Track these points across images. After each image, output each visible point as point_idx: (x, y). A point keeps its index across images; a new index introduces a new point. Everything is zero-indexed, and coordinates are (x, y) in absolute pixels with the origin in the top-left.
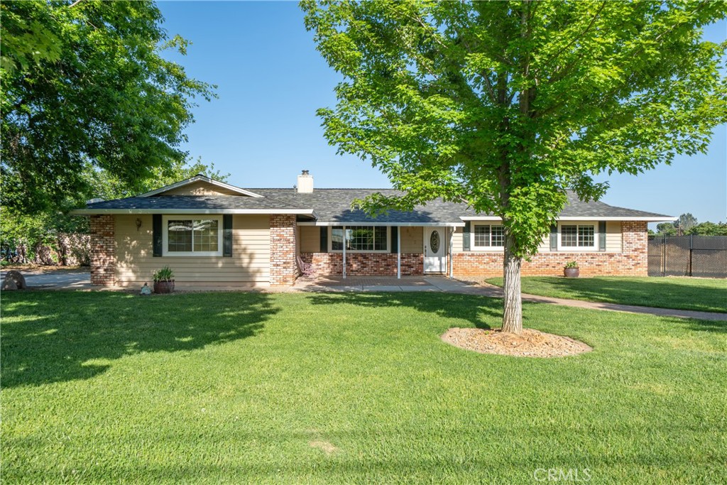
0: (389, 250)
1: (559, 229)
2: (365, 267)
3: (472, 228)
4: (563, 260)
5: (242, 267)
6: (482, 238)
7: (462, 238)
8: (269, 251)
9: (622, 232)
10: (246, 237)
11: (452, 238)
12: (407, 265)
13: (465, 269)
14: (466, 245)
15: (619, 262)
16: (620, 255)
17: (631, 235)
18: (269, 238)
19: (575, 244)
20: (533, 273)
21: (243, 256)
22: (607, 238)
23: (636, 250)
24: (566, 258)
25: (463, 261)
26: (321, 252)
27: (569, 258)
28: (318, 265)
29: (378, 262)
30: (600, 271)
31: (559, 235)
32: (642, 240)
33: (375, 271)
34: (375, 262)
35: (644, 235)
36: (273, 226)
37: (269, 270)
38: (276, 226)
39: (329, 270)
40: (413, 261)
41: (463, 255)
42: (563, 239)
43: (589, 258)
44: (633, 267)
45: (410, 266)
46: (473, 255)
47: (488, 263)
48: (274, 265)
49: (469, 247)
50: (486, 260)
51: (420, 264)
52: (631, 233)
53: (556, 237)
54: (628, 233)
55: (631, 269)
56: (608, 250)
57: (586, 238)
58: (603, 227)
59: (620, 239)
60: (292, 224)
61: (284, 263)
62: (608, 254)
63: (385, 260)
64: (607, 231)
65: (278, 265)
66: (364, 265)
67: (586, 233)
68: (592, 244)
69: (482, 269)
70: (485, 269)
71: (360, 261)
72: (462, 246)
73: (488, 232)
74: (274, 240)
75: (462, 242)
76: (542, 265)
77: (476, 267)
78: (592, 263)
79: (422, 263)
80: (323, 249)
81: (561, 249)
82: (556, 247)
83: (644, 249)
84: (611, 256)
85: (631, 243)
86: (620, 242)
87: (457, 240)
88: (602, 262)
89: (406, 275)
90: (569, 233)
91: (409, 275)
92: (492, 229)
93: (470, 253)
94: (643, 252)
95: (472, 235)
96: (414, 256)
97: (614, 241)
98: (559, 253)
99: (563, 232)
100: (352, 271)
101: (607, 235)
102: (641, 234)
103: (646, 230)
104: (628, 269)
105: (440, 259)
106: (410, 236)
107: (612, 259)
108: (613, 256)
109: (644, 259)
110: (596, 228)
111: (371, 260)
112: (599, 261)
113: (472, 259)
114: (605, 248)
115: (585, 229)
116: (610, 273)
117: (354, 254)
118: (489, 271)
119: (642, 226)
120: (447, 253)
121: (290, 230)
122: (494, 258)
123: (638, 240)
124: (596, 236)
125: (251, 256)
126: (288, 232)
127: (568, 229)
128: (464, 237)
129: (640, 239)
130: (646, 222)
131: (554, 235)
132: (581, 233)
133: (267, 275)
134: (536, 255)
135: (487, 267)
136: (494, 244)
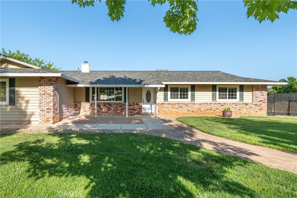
0: (123, 101)
1: (217, 89)
2: (110, 110)
3: (169, 89)
4: (219, 107)
6: (174, 95)
7: (163, 95)
8: (38, 102)
9: (252, 91)
10: (24, 92)
11: (158, 94)
12: (133, 109)
13: (165, 112)
14: (166, 98)
15: (251, 108)
16: (251, 104)
17: (258, 93)
18: (38, 93)
19: (226, 98)
20: (203, 114)
22: (244, 95)
23: (260, 101)
24: (221, 105)
25: (164, 107)
26: (86, 102)
27: (223, 105)
28: (84, 109)
29: (117, 107)
30: (240, 113)
31: (217, 93)
32: (264, 95)
33: (115, 112)
34: (115, 107)
35: (265, 93)
36: (40, 85)
37: (37, 113)
38: (42, 86)
39: (90, 112)
40: (136, 107)
41: (164, 104)
42: (219, 95)
43: (234, 106)
44: (259, 111)
45: (134, 110)
46: (169, 104)
47: (178, 108)
48: (41, 111)
49: (167, 99)
50: (177, 106)
51: (140, 108)
52: (258, 92)
53: (216, 94)
54: (256, 92)
55: (257, 112)
56: (245, 101)
57: (232, 95)
58: (242, 88)
59: (251, 95)
60: (52, 84)
61: (47, 109)
62: (245, 104)
63: (121, 106)
64: (244, 91)
65: (43, 111)
66: (109, 109)
67: (232, 92)
68: (236, 98)
69: (174, 111)
70: (176, 112)
71: (107, 107)
72: (163, 99)
73: (178, 91)
74: (41, 94)
75: (163, 97)
76: (208, 109)
77: (171, 111)
78: (236, 109)
79: (141, 108)
80: (87, 100)
81: (218, 100)
82: (216, 100)
83: (265, 101)
84: (247, 104)
85: (258, 97)
86: (251, 97)
87: (160, 95)
88: (241, 108)
89: (133, 114)
90: (223, 91)
91: (134, 114)
92: (180, 89)
93: (168, 103)
94: (264, 103)
95: (169, 93)
96: (137, 104)
97: (248, 96)
98: (217, 103)
99: (219, 91)
100: (103, 112)
101: (244, 93)
102: (264, 92)
103: (266, 90)
104: (256, 112)
105: (151, 106)
106: (135, 93)
107: (247, 106)
108: (248, 104)
109: (265, 106)
110: (238, 89)
111: (113, 106)
112: (240, 107)
113: (169, 106)
114: (243, 100)
115: (232, 89)
116: (246, 114)
117: (103, 103)
118: (178, 112)
119: (264, 88)
120: (155, 103)
121: (51, 88)
122: (181, 105)
123: (262, 95)
124: (238, 93)
126: (50, 89)
127: (222, 89)
128: (164, 94)
129: (263, 96)
130: (266, 85)
131: (214, 93)
132: (229, 92)
133: (37, 116)
134: (204, 104)
135: (177, 110)
136: (181, 98)
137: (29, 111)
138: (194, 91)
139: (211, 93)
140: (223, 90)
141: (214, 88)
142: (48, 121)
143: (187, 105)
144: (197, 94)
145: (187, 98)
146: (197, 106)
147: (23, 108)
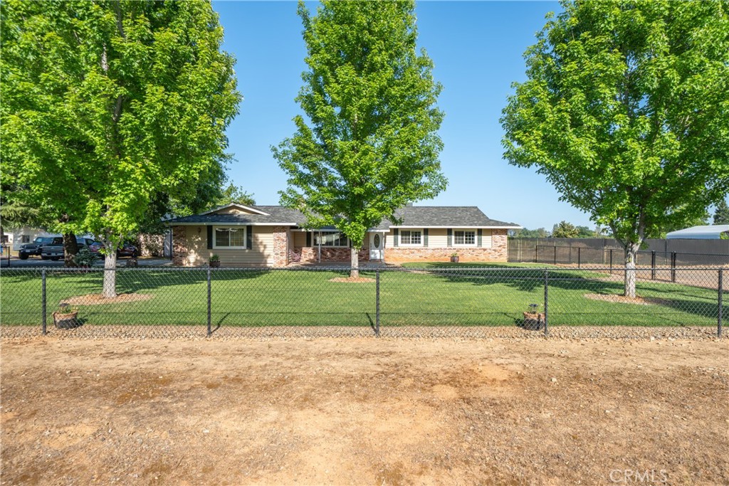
0: (348, 246)
1: (453, 233)
3: (400, 233)
5: (259, 253)
6: (405, 239)
7: (393, 239)
8: (273, 246)
9: (492, 235)
10: (262, 237)
11: (387, 239)
13: (394, 258)
14: (396, 243)
15: (489, 253)
16: (490, 249)
17: (497, 237)
18: (273, 238)
19: (463, 243)
21: (260, 246)
22: (483, 239)
23: (500, 246)
24: (455, 251)
25: (394, 253)
26: (307, 247)
28: (305, 255)
29: (342, 253)
30: (478, 259)
31: (453, 237)
33: (340, 258)
34: (340, 253)
35: (505, 237)
36: (275, 232)
37: (273, 257)
38: (277, 232)
39: (312, 258)
40: (363, 252)
41: (393, 249)
42: (456, 239)
43: (471, 251)
45: (361, 256)
46: (399, 249)
47: (409, 254)
48: (275, 254)
49: (398, 244)
50: (408, 252)
51: (367, 254)
53: (451, 239)
54: (495, 236)
55: (497, 258)
56: (483, 247)
57: (470, 239)
58: (480, 232)
59: (491, 239)
60: (285, 231)
61: (281, 253)
62: (483, 249)
63: (346, 252)
64: (482, 234)
65: (278, 254)
66: (333, 255)
67: (470, 236)
68: (473, 243)
69: (404, 257)
70: (406, 258)
71: (331, 253)
72: (393, 243)
73: (409, 235)
74: (275, 240)
75: (393, 241)
76: (442, 255)
77: (401, 256)
78: (473, 254)
79: (369, 254)
80: (308, 245)
81: (454, 245)
82: (451, 245)
83: (505, 246)
84: (485, 250)
85: (497, 242)
86: (491, 241)
87: (390, 239)
88: (479, 253)
90: (459, 235)
91: (361, 261)
92: (412, 233)
93: (398, 248)
94: (504, 248)
95: (400, 237)
96: (364, 250)
97: (487, 240)
98: (452, 248)
99: (456, 235)
100: (326, 258)
101: (483, 237)
102: (503, 236)
103: (507, 235)
104: (495, 258)
105: (380, 251)
107: (486, 252)
109: (505, 252)
110: (476, 233)
111: (337, 252)
112: (477, 253)
113: (399, 251)
114: (481, 245)
115: (469, 233)
116: (484, 260)
117: (327, 248)
118: (409, 259)
119: (505, 232)
120: (384, 248)
121: (285, 234)
122: (412, 251)
123: (501, 240)
124: (476, 237)
125: (265, 247)
126: (283, 235)
128: (395, 238)
129: (503, 240)
130: (507, 230)
131: (450, 237)
132: (466, 236)
133: (272, 259)
134: (438, 249)
135: (407, 256)
136: (413, 242)
137: (266, 253)
138: (427, 234)
139: (446, 237)
140: (459, 233)
141: (449, 232)
142: (282, 263)
143: (419, 250)
144: (430, 238)
145: (420, 242)
146: (430, 252)
147: (261, 251)
